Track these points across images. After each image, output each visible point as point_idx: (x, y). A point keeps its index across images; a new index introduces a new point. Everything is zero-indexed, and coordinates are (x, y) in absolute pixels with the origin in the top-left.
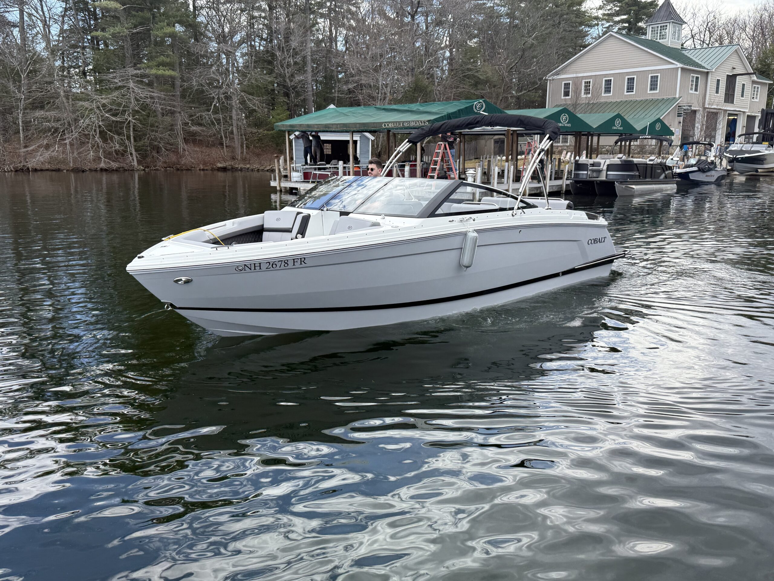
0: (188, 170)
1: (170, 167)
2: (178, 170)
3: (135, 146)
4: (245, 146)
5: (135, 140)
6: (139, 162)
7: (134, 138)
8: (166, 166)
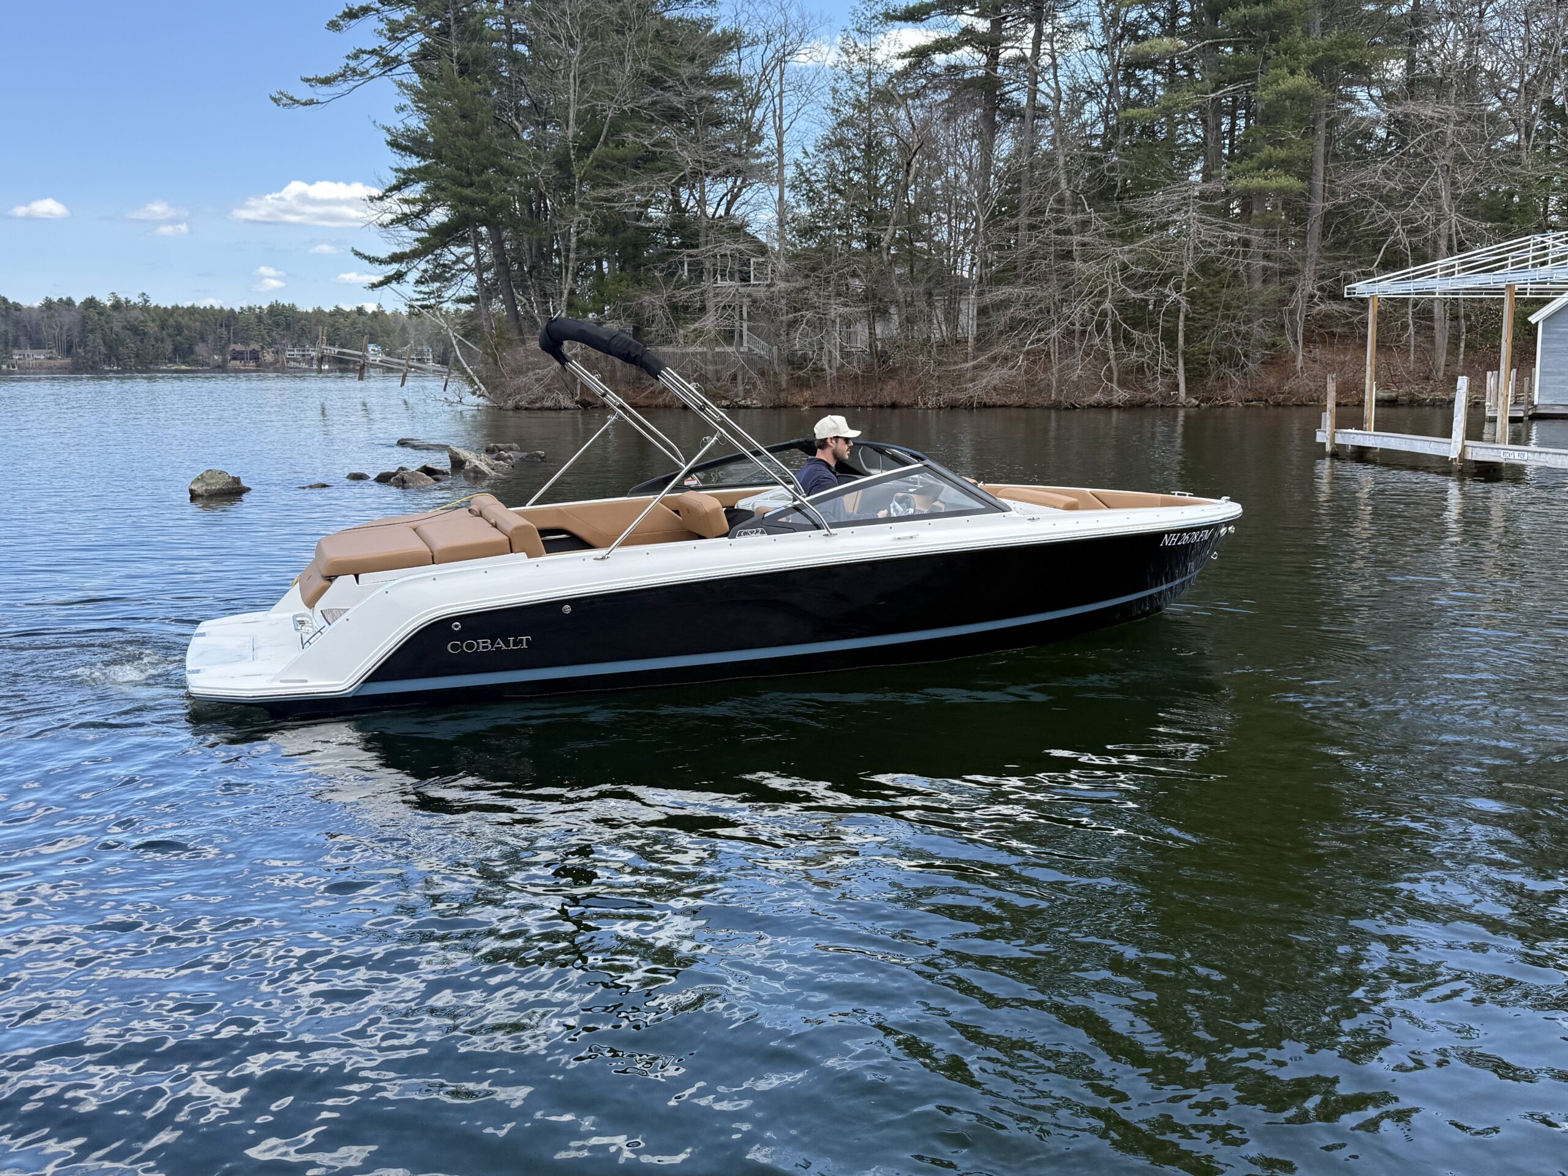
0: (1303, 405)
1: (1259, 400)
2: (1277, 405)
3: (1184, 353)
4: (1462, 345)
5: (1187, 341)
6: (1189, 391)
7: (1185, 335)
8: (1250, 396)
